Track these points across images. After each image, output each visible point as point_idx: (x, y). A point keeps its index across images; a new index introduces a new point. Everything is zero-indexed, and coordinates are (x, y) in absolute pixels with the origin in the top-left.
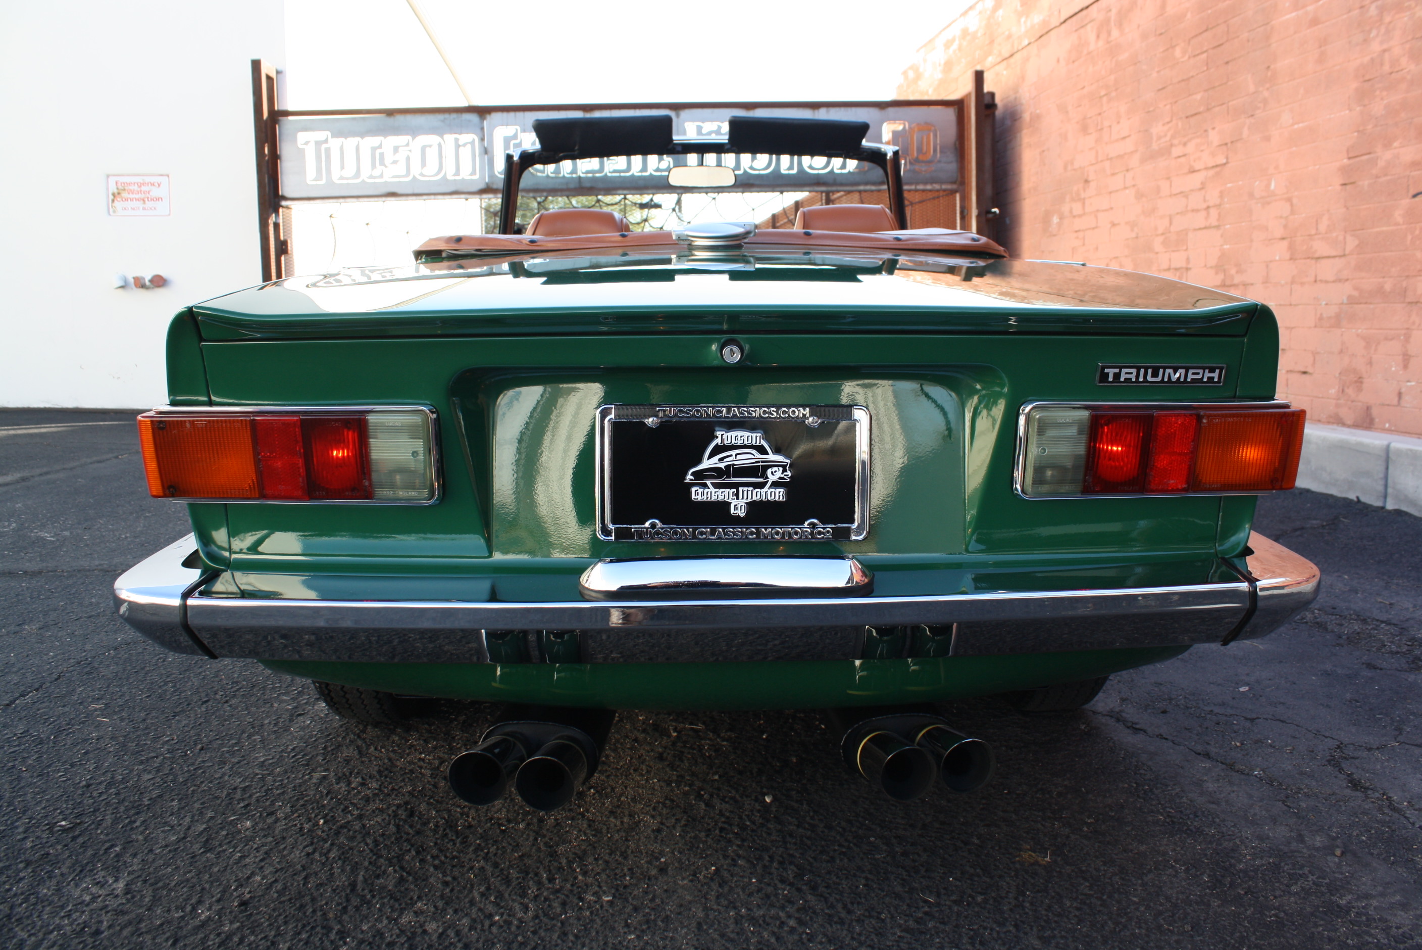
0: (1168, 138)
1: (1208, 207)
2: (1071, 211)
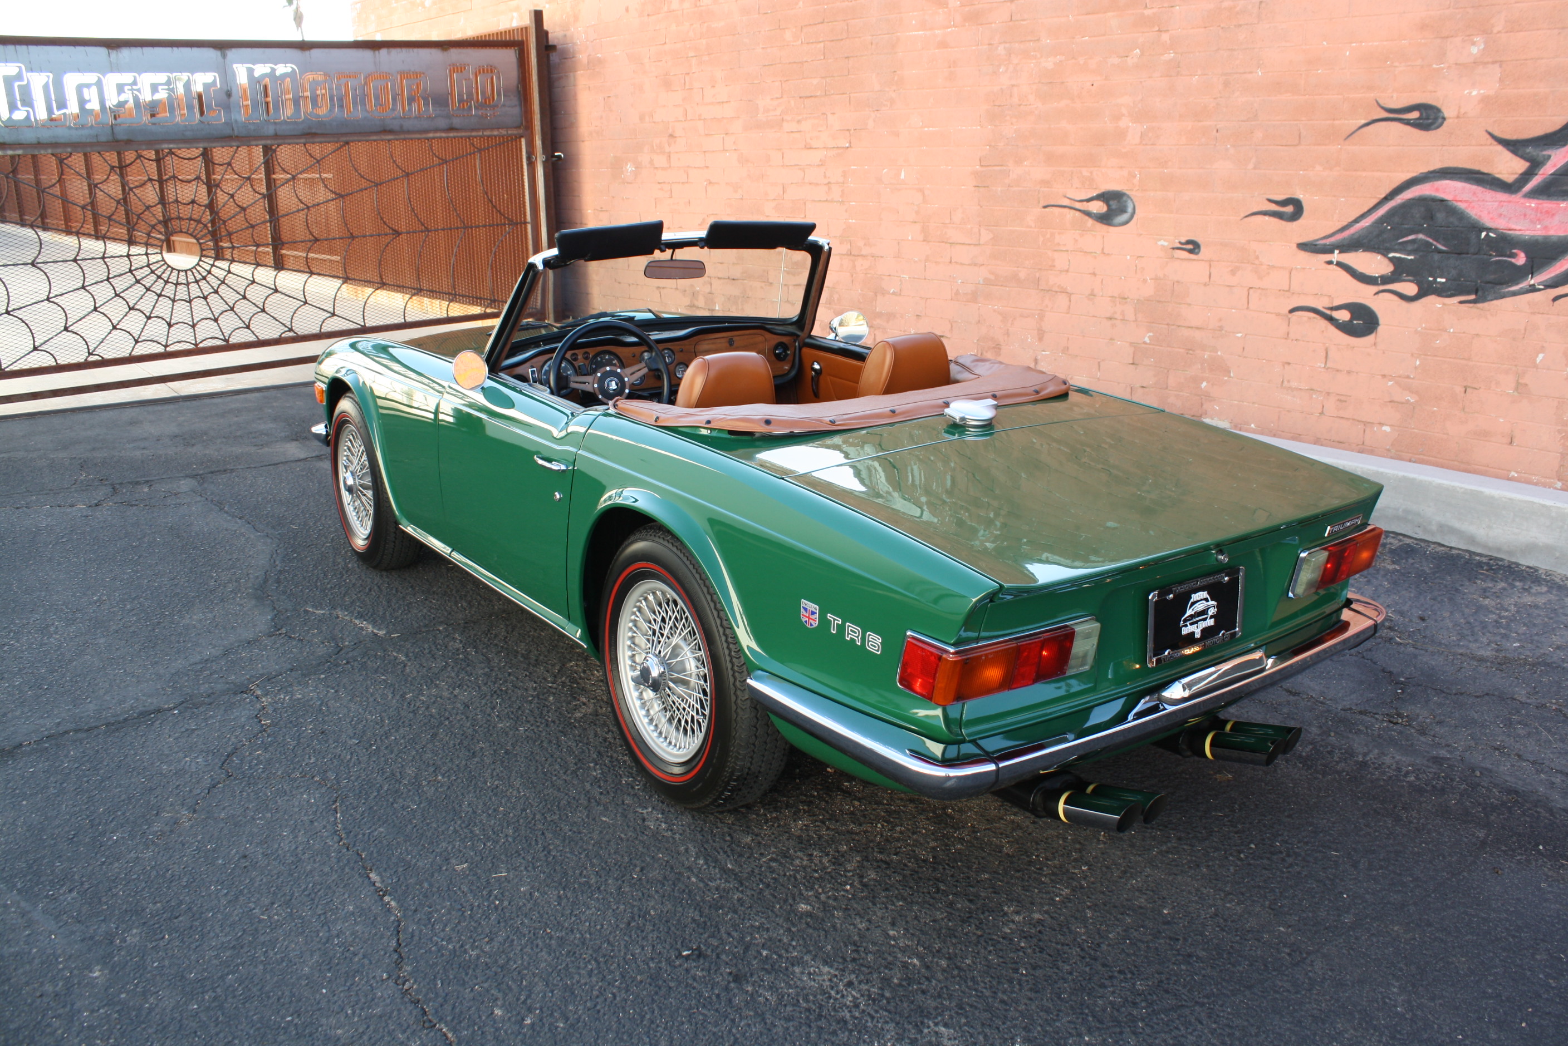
0: (778, 112)
1: (829, 183)
2: (651, 162)
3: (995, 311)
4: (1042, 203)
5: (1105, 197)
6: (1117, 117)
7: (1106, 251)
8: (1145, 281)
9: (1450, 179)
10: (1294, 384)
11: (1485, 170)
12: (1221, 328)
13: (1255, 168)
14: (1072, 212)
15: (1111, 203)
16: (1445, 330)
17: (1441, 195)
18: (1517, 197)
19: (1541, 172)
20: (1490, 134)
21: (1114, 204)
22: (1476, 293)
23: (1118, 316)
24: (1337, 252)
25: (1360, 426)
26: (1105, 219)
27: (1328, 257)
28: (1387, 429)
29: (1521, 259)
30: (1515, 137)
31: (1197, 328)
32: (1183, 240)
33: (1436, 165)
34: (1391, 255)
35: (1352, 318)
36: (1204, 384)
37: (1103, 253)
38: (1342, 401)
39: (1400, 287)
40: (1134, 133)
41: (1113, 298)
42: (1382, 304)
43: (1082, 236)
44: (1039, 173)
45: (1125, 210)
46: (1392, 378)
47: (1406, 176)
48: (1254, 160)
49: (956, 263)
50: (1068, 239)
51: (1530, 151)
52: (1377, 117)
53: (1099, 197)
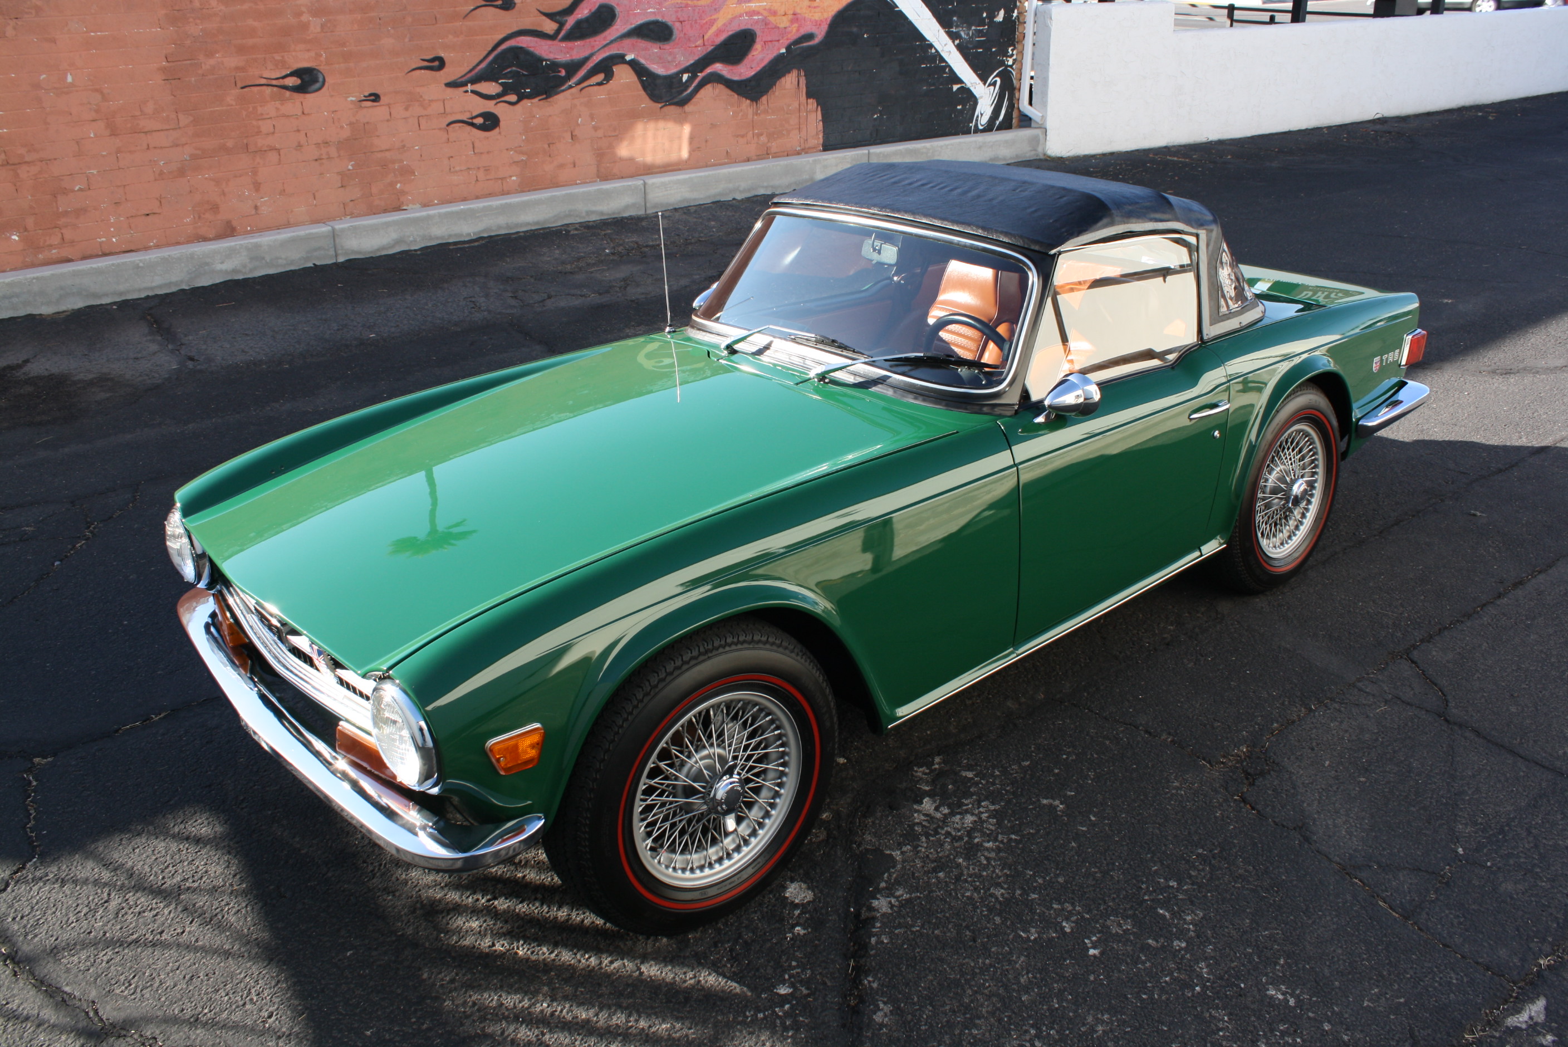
3: (206, 178)
4: (239, 85)
5: (297, 73)
6: (299, 14)
7: (305, 112)
8: (342, 127)
9: (524, 36)
10: (458, 168)
11: (539, 29)
12: (404, 146)
13: (410, 41)
14: (271, 88)
15: (304, 77)
16: (534, 116)
17: (520, 45)
18: (556, 42)
19: (565, 28)
20: (539, 11)
21: (306, 78)
22: (546, 93)
23: (324, 156)
24: (469, 85)
25: (500, 182)
26: (301, 89)
27: (464, 89)
28: (514, 178)
29: (563, 73)
30: (550, 11)
31: (387, 150)
32: (367, 94)
33: (515, 29)
34: (500, 81)
35: (485, 121)
36: (399, 185)
37: (303, 113)
38: (487, 170)
39: (507, 98)
40: (315, 25)
41: (318, 145)
42: (500, 110)
43: (282, 104)
44: (233, 61)
45: (316, 81)
46: (511, 149)
47: (500, 36)
48: (408, 36)
49: (155, 148)
50: (270, 109)
51: (558, 17)
52: (479, 5)
53: (293, 74)
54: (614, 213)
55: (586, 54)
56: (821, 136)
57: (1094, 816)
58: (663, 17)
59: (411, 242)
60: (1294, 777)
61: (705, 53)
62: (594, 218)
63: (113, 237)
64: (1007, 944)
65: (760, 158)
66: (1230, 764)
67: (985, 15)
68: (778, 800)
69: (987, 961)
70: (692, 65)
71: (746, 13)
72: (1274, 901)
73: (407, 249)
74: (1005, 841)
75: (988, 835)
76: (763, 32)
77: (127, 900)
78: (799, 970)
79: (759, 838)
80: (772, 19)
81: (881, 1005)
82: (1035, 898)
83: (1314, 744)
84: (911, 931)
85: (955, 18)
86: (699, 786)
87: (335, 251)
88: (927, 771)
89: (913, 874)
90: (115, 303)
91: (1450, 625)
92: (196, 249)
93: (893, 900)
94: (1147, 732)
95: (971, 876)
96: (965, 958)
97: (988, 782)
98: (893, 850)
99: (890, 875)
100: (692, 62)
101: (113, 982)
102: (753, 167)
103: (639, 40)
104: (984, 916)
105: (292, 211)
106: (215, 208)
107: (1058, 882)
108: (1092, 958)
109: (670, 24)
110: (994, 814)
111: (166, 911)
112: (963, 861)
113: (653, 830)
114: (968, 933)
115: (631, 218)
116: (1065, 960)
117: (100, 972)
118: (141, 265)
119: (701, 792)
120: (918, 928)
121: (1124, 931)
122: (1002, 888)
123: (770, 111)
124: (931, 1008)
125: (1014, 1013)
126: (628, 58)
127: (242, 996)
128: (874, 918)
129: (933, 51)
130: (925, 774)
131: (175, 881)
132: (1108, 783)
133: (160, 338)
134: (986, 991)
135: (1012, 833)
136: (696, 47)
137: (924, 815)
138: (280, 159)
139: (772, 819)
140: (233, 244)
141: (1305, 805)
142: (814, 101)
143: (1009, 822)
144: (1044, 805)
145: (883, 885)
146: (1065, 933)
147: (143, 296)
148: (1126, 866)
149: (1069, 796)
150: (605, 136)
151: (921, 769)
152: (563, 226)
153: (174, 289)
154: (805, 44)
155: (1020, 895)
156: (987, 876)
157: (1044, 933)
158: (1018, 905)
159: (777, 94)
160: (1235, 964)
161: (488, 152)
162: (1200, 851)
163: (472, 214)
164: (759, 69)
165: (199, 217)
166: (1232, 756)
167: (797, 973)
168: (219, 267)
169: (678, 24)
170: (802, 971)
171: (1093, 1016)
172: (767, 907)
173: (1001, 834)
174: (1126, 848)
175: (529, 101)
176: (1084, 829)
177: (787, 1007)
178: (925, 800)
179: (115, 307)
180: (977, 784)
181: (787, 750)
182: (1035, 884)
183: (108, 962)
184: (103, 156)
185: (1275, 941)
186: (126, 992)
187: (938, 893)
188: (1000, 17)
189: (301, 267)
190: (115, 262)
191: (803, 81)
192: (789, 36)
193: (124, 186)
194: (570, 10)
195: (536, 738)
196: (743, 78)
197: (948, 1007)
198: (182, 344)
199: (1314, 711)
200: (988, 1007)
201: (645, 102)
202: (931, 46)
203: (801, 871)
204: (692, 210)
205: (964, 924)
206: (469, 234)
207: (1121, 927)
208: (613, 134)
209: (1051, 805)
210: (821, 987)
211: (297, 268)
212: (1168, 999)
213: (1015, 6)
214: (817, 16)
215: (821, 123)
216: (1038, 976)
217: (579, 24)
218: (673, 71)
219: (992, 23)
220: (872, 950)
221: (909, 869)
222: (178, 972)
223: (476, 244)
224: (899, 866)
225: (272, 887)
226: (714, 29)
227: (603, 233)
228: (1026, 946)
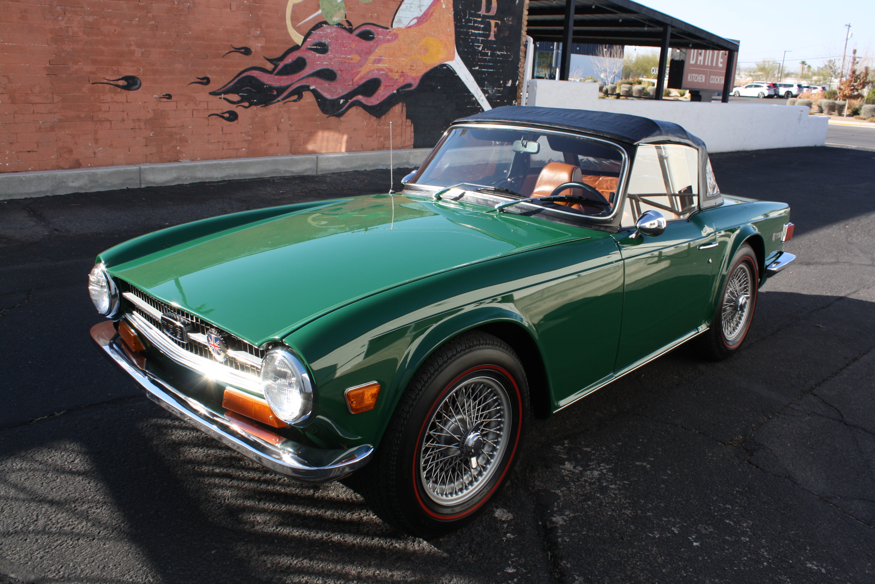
3: (67, 134)
4: (91, 82)
5: (125, 78)
6: (130, 45)
7: (129, 101)
8: (149, 112)
9: (255, 70)
10: (212, 141)
11: (264, 67)
12: (183, 126)
13: (191, 67)
14: (109, 86)
15: (129, 81)
16: (258, 116)
17: (253, 75)
18: (272, 75)
19: (278, 68)
20: (264, 57)
21: (131, 81)
22: (265, 103)
23: (137, 127)
24: (223, 95)
25: (236, 151)
26: (127, 88)
27: (220, 96)
28: (244, 149)
29: (275, 93)
30: (270, 58)
31: (173, 127)
32: (164, 94)
33: (250, 66)
34: (240, 94)
35: (230, 115)
36: (178, 148)
37: (127, 101)
38: (229, 143)
39: (243, 104)
40: (138, 52)
41: (134, 120)
42: (239, 110)
43: (115, 95)
44: (88, 68)
45: (136, 84)
46: (244, 133)
47: (242, 69)
48: (191, 64)
49: (38, 113)
50: (108, 97)
51: (274, 62)
52: (232, 50)
53: (123, 79)
54: (299, 173)
55: (289, 83)
56: (412, 140)
57: (669, 471)
58: (332, 67)
59: (184, 179)
60: (774, 452)
61: (353, 89)
62: (288, 174)
63: (7, 163)
64: (643, 541)
65: (379, 149)
66: (735, 445)
67: (501, 82)
68: (495, 453)
69: (634, 550)
70: (346, 95)
71: (377, 69)
72: (790, 515)
73: (181, 183)
74: (622, 484)
75: (610, 481)
76: (385, 81)
77: (51, 519)
78: (517, 559)
79: (483, 477)
80: (390, 74)
81: (577, 577)
82: (651, 515)
83: (778, 435)
84: (582, 534)
85: (486, 83)
86: (457, 437)
87: (140, 181)
88: (562, 448)
89: (572, 503)
90: (5, 200)
91: (828, 378)
92: (58, 173)
93: (565, 517)
94: (683, 428)
95: (608, 503)
96: (619, 549)
97: (600, 453)
98: (555, 490)
99: (558, 504)
100: (346, 93)
101: (47, 570)
102: (377, 153)
103: (318, 79)
104: (624, 525)
105: (115, 157)
106: (70, 151)
107: (661, 506)
108: (696, 547)
109: (335, 71)
110: (610, 470)
111: (80, 526)
112: (600, 495)
113: (427, 466)
114: (617, 535)
115: (308, 176)
116: (681, 549)
117: (36, 564)
118: (24, 179)
119: (458, 441)
120: (585, 533)
121: (709, 532)
122: (629, 510)
123: (386, 124)
124: (608, 578)
125: (660, 579)
126: (312, 88)
127: (142, 579)
128: (556, 527)
129: (474, 99)
130: (561, 449)
131: (84, 508)
132: (671, 454)
133: (35, 219)
134: (639, 567)
135: (625, 480)
136: (349, 85)
137: (568, 471)
138: (111, 127)
139: (492, 465)
140: (80, 172)
141: (785, 466)
142: (410, 120)
143: (620, 474)
144: (638, 465)
145: (555, 509)
146: (675, 534)
147: (23, 198)
148: (698, 497)
149: (651, 461)
150: (296, 130)
151: (558, 447)
152: (270, 177)
153: (42, 195)
154: (407, 89)
155: (641, 513)
156: (618, 503)
157: (663, 534)
158: (641, 519)
159: (390, 115)
160: (781, 550)
161: (230, 134)
162: (737, 489)
163: (220, 166)
164: (381, 100)
165: (61, 156)
166: (735, 440)
167: (516, 560)
168: (71, 184)
169: (339, 72)
170: (519, 559)
171: (709, 580)
172: (486, 523)
173: (618, 480)
174: (694, 488)
175: (255, 107)
176: (666, 478)
177: (515, 580)
178: (566, 463)
179: (5, 202)
180: (594, 454)
181: (503, 420)
182: (648, 507)
183: (41, 558)
184: (6, 115)
185: (800, 537)
186: (57, 577)
187: (591, 513)
188: (509, 84)
189: (119, 189)
190: (8, 176)
191: (405, 109)
192: (399, 84)
193: (17, 134)
194: (282, 58)
195: (374, 390)
196: (373, 104)
197: (619, 577)
198: (50, 223)
199: (772, 418)
200: (643, 576)
201: (319, 114)
202: (473, 96)
203: (501, 503)
204: (343, 174)
205: (613, 530)
206: (217, 178)
207: (707, 530)
208: (301, 129)
209: (642, 465)
210: (534, 568)
211: (117, 189)
212: (750, 570)
213: (517, 79)
214: (414, 75)
215: (413, 133)
216: (668, 558)
217: (286, 66)
218: (335, 97)
219: (505, 87)
220: (560, 545)
221: (569, 500)
222: (93, 564)
223: (221, 184)
224: (562, 499)
225: (152, 512)
226: (359, 76)
227: (294, 182)
228: (654, 542)
